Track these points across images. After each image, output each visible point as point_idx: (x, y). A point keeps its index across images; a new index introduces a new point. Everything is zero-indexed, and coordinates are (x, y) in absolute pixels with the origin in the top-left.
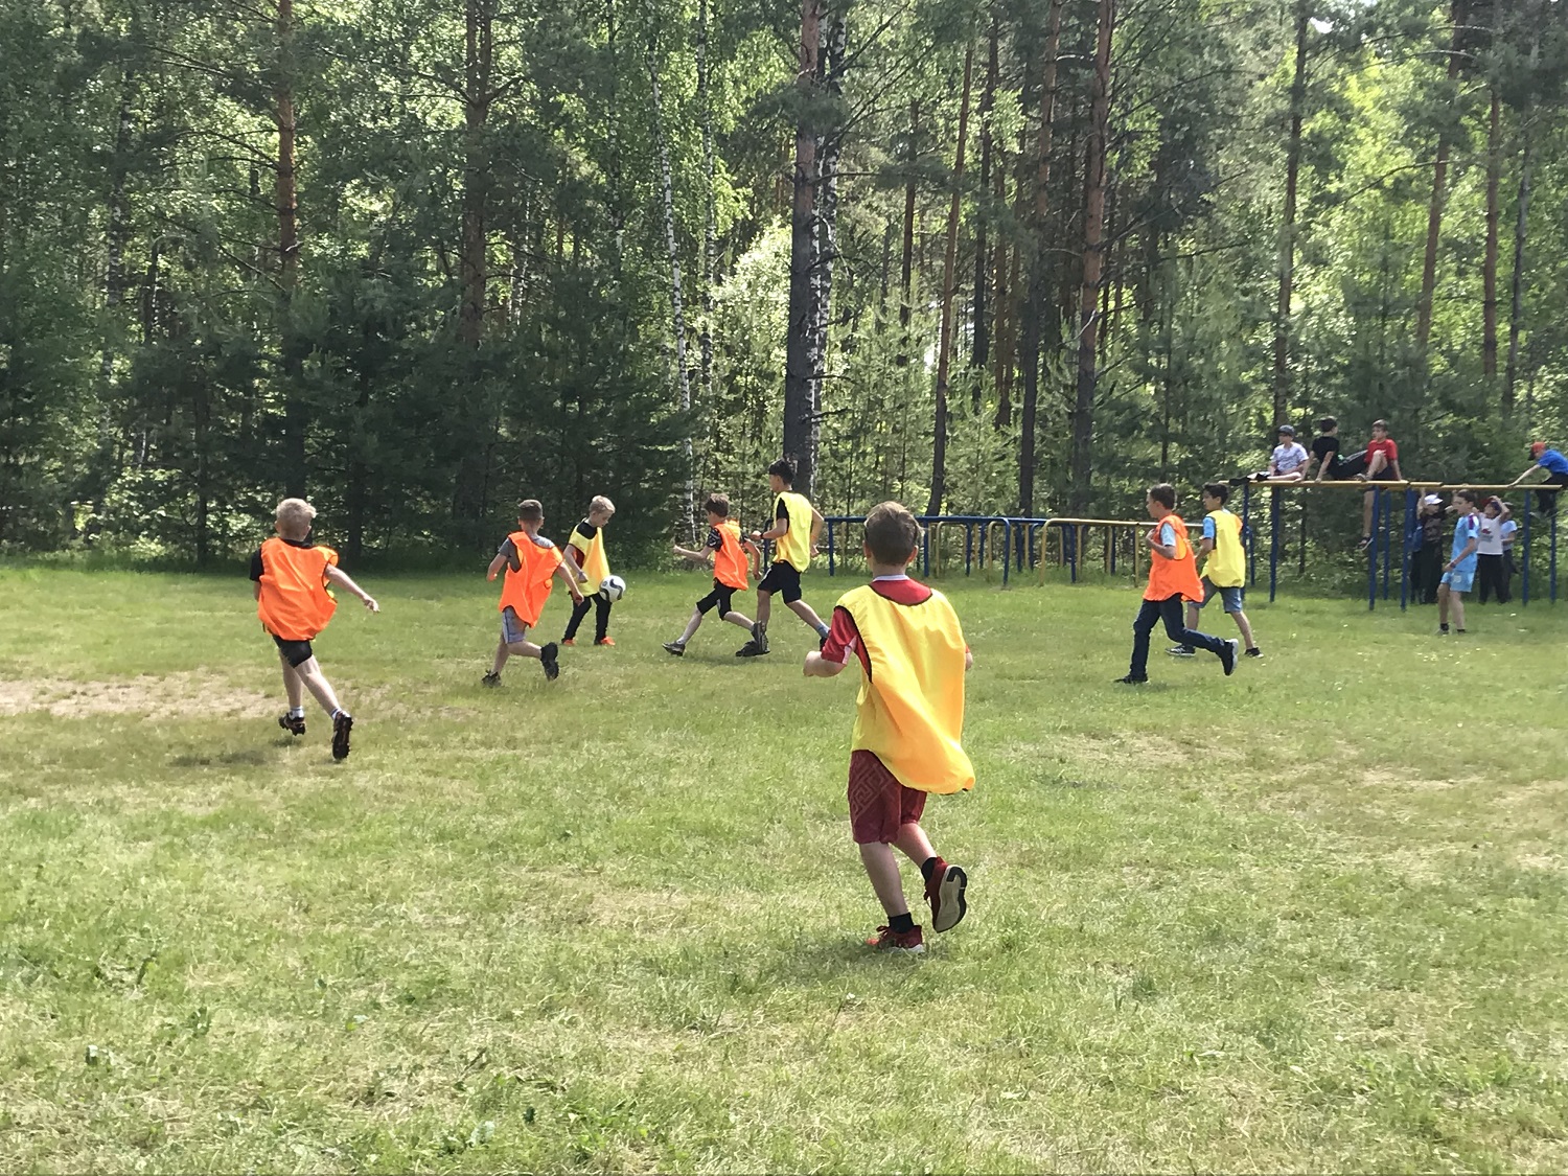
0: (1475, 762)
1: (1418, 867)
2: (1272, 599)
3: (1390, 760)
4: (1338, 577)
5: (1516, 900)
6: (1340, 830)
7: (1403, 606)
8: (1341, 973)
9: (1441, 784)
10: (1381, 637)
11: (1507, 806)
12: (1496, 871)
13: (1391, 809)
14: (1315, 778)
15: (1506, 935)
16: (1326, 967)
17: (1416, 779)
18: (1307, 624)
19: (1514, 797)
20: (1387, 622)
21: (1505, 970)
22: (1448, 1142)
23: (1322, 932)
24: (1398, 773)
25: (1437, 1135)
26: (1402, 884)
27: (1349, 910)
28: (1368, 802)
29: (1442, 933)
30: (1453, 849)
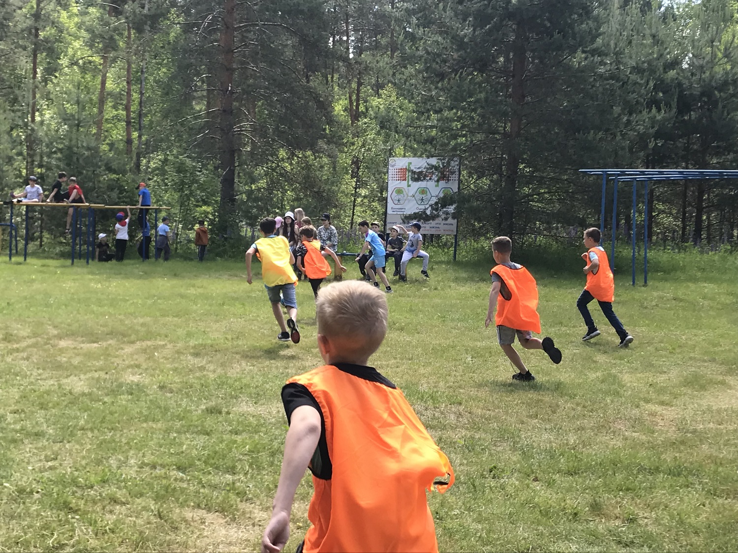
0: (112, 334)
1: (78, 384)
2: (25, 260)
3: (72, 335)
4: (58, 249)
5: (122, 397)
6: (44, 369)
7: (88, 262)
8: (36, 437)
9: (96, 345)
10: (76, 277)
11: (124, 354)
12: (115, 384)
13: (70, 358)
14: (35, 345)
15: (116, 412)
16: (28, 435)
17: (84, 343)
18: (41, 272)
19: (128, 349)
20: (79, 270)
21: (112, 429)
22: (76, 512)
23: (29, 418)
24: (76, 341)
25: (71, 508)
26: (71, 393)
27: (43, 406)
28: (59, 355)
29: (86, 414)
30: (96, 375)
